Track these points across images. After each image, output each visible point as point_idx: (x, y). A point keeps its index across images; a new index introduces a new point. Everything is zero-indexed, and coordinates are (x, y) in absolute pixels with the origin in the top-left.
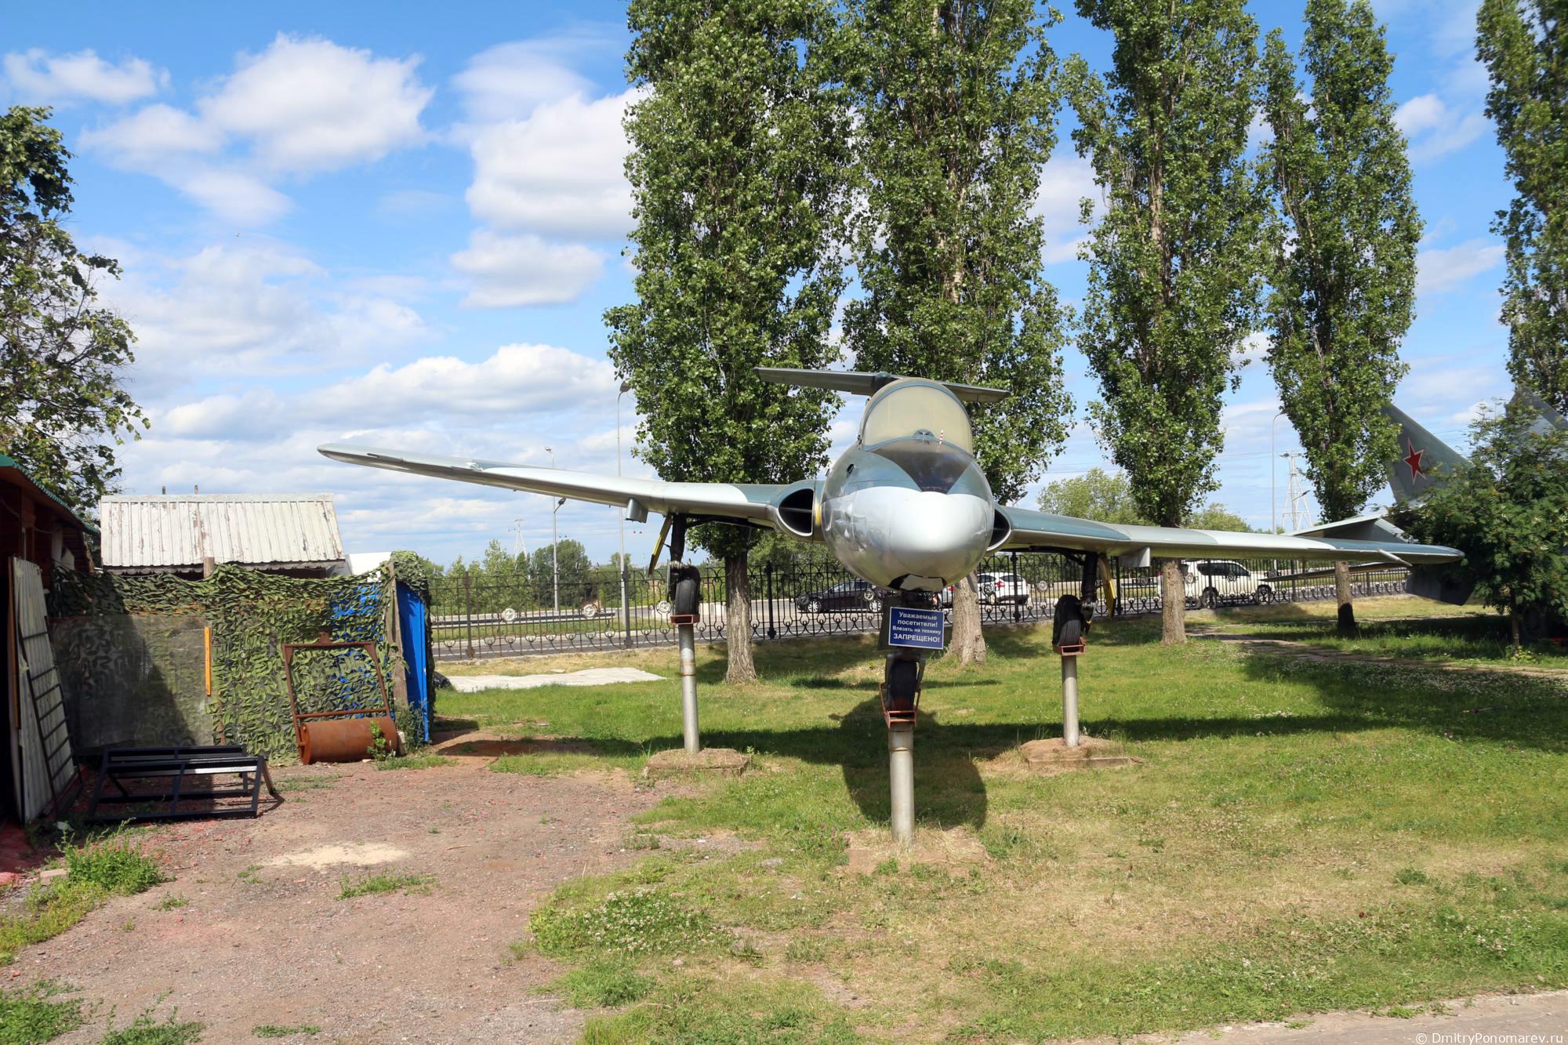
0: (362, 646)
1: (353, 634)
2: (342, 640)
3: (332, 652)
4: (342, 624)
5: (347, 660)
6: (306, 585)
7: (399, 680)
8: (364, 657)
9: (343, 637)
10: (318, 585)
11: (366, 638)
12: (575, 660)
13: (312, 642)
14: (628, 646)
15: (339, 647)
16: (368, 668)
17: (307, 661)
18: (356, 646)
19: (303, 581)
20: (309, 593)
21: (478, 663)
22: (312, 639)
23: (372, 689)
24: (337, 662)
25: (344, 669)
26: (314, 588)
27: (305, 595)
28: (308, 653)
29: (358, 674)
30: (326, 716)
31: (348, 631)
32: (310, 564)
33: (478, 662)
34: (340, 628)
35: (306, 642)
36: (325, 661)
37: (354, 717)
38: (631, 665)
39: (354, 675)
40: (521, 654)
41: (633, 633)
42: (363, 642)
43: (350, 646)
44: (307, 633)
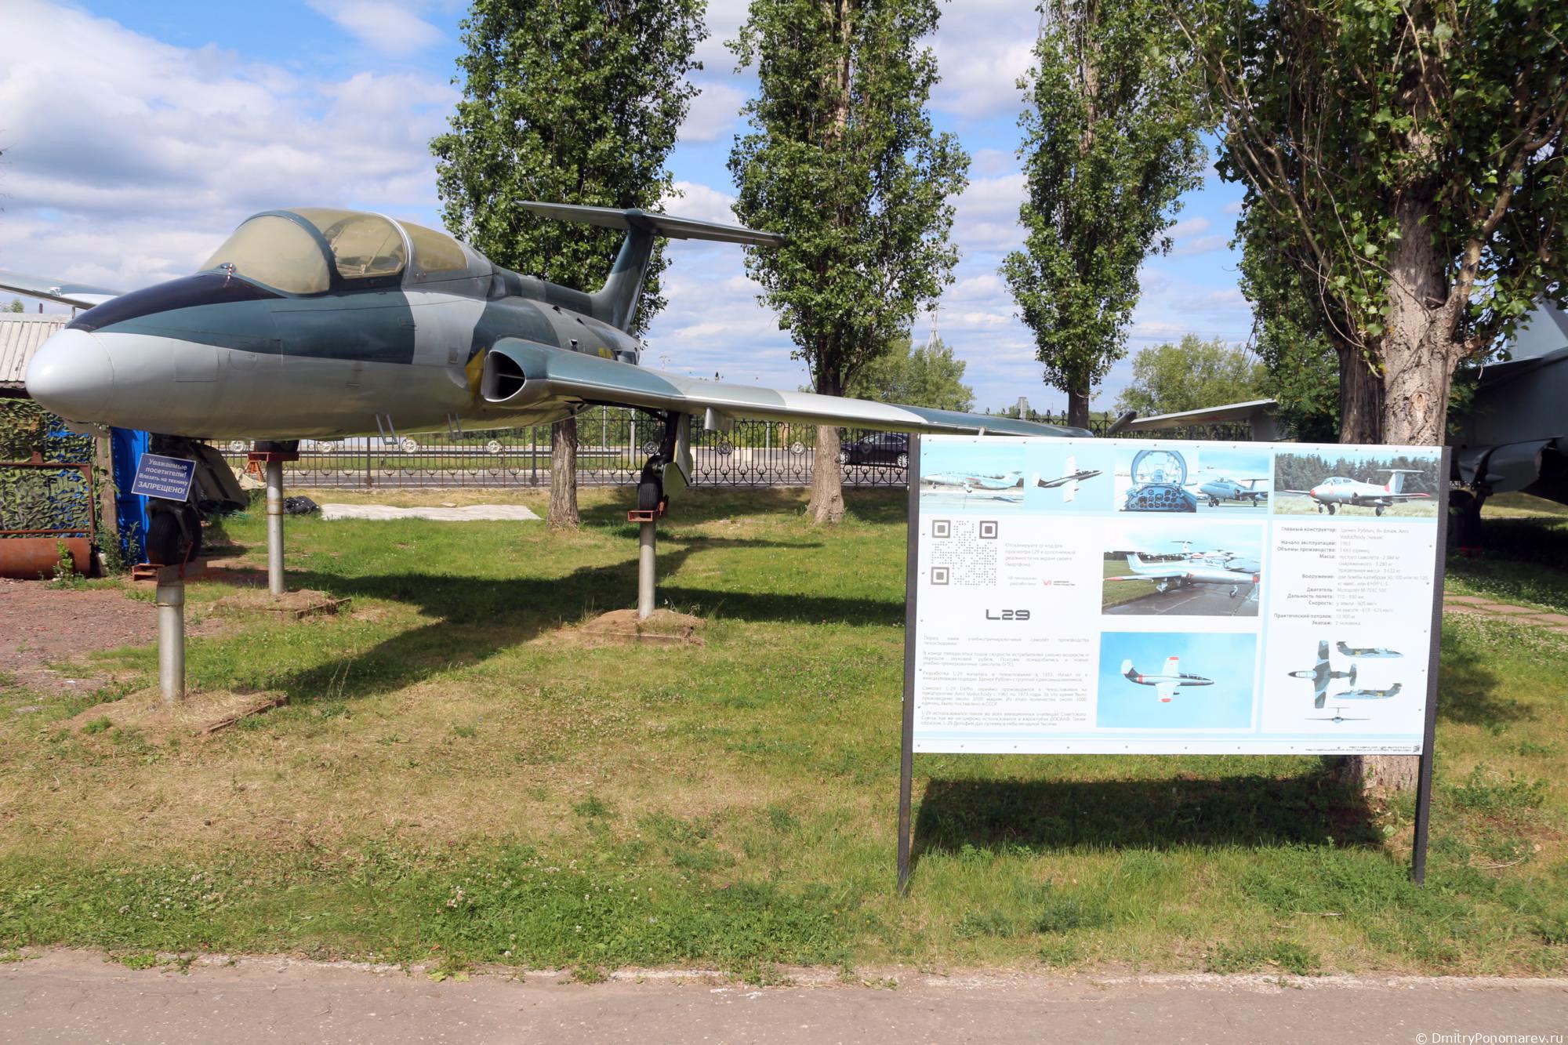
0: (78, 468)
1: (68, 455)
2: (56, 461)
3: (44, 472)
4: (55, 445)
5: (60, 481)
6: (11, 405)
7: (108, 503)
8: (79, 479)
9: (59, 456)
10: (24, 405)
11: (81, 460)
12: (474, 496)
13: (23, 461)
14: (534, 485)
15: (52, 467)
16: (81, 489)
17: (14, 479)
18: (72, 467)
19: (8, 400)
20: (15, 413)
21: (375, 493)
22: (23, 457)
23: (84, 510)
24: (49, 481)
25: (55, 490)
26: (20, 408)
27: (12, 415)
28: (17, 472)
29: (69, 495)
30: (34, 533)
31: (63, 452)
32: (17, 384)
33: (375, 491)
34: (54, 449)
35: (17, 461)
36: (36, 480)
37: (62, 536)
38: (526, 504)
39: (65, 495)
40: (421, 486)
41: (539, 472)
42: (79, 464)
43: (66, 466)
44: (14, 452)
